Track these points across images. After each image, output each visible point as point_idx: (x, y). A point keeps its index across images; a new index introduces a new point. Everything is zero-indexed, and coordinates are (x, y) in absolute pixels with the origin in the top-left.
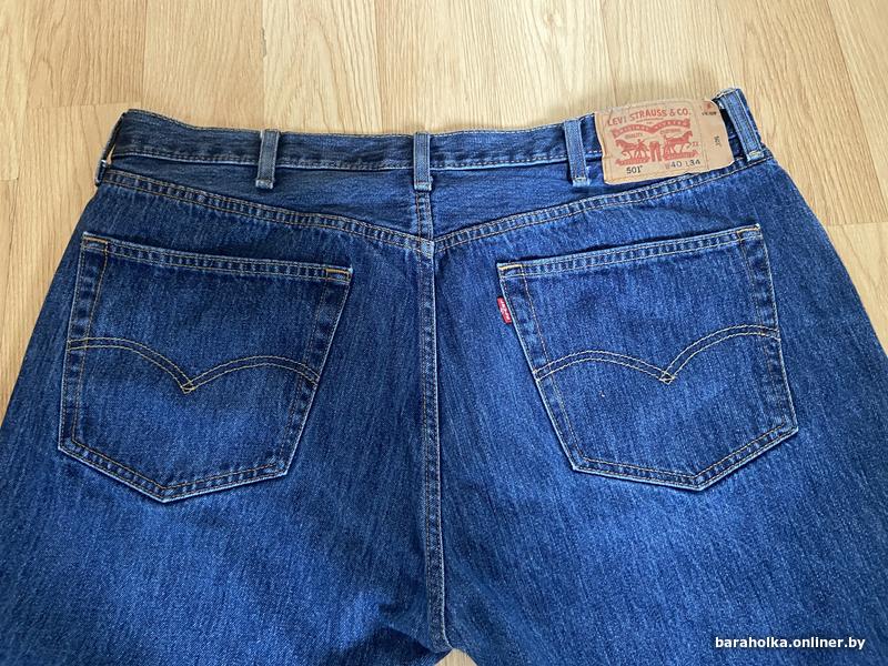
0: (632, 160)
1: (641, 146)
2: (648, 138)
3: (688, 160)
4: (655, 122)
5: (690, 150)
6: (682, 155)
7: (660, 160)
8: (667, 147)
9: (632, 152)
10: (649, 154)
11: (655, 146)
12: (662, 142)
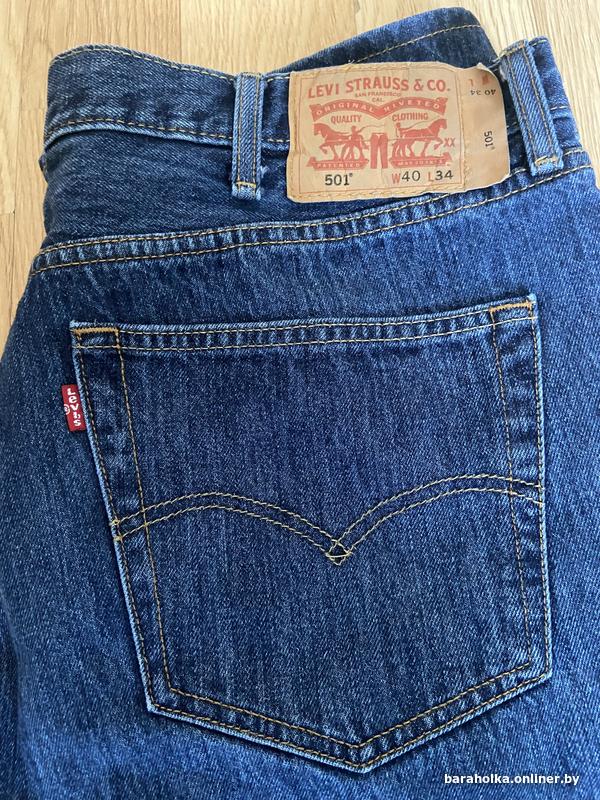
0: (336, 162)
1: (355, 140)
2: (370, 126)
3: (433, 170)
4: (387, 99)
5: (438, 153)
6: (423, 160)
7: (384, 166)
8: (400, 144)
9: (339, 149)
10: (367, 154)
11: (380, 141)
12: (392, 134)
